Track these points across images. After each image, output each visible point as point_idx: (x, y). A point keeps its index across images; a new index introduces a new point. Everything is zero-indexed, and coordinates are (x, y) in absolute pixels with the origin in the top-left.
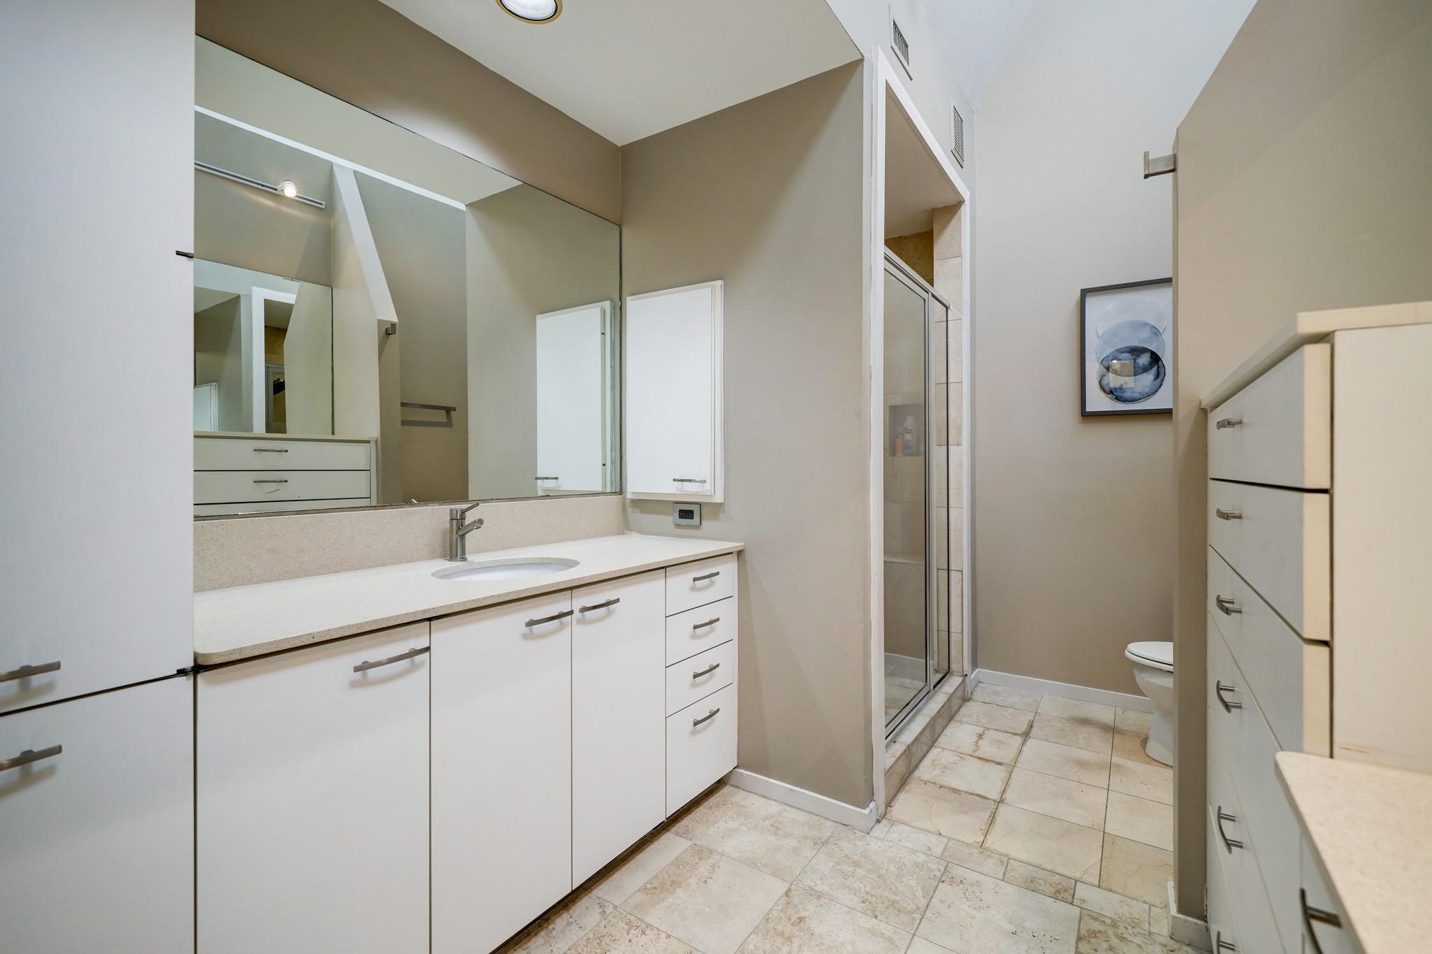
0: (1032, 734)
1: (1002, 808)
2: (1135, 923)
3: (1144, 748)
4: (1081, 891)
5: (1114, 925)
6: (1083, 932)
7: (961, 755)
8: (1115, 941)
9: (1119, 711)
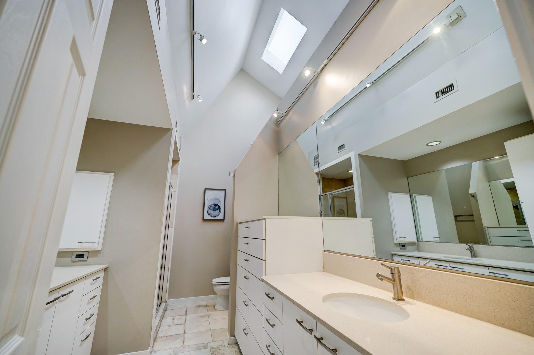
0: (187, 314)
1: (186, 335)
2: (221, 345)
3: (214, 308)
4: (209, 345)
5: (217, 348)
6: (212, 352)
7: (170, 326)
8: (218, 351)
9: (207, 301)
